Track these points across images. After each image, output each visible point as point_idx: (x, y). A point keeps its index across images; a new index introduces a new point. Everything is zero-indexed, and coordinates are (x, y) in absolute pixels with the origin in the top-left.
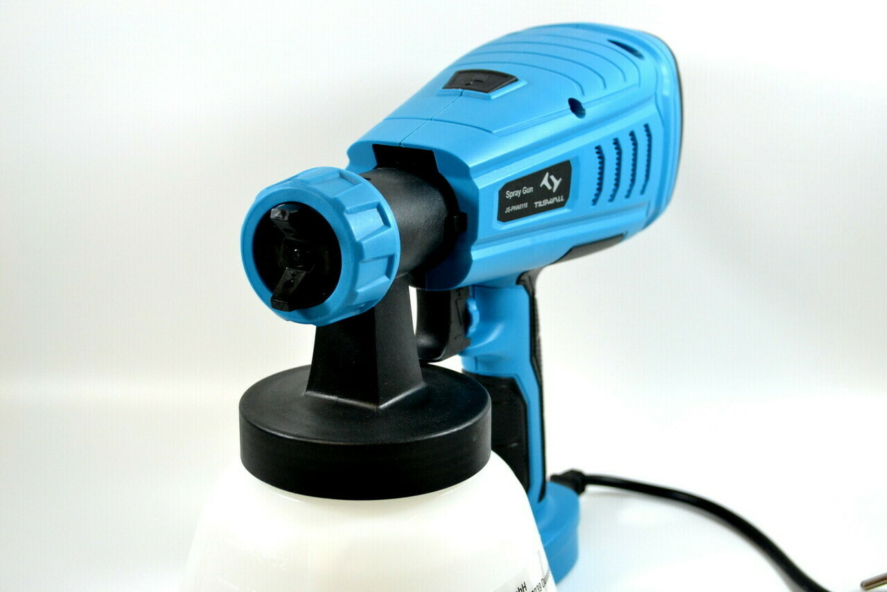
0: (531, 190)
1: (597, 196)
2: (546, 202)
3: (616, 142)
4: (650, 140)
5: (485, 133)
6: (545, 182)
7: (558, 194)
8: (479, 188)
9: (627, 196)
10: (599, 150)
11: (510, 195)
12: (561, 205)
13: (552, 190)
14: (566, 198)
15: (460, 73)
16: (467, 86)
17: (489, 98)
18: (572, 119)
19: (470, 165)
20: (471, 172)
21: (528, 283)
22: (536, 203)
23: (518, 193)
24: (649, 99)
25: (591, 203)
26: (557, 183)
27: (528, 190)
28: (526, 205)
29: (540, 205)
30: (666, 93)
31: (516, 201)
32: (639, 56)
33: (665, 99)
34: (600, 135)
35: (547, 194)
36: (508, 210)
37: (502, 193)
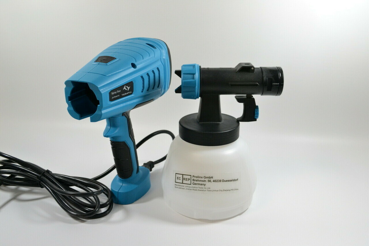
0: (120, 91)
1: (143, 90)
2: (125, 94)
3: (148, 74)
4: (159, 72)
5: (104, 76)
6: (125, 88)
7: (129, 91)
8: (102, 93)
9: (153, 89)
10: (142, 77)
11: (113, 93)
12: (131, 94)
13: (127, 90)
14: (132, 91)
15: (99, 57)
16: (101, 61)
17: (107, 65)
18: (133, 69)
19: (98, 87)
20: (99, 88)
21: (126, 115)
22: (122, 95)
23: (116, 93)
24: (158, 60)
25: (141, 92)
26: (129, 88)
27: (118, 91)
28: (119, 96)
29: (124, 95)
30: (164, 58)
31: (115, 95)
32: (155, 48)
33: (164, 59)
34: (143, 73)
35: (126, 91)
36: (113, 98)
37: (110, 93)
